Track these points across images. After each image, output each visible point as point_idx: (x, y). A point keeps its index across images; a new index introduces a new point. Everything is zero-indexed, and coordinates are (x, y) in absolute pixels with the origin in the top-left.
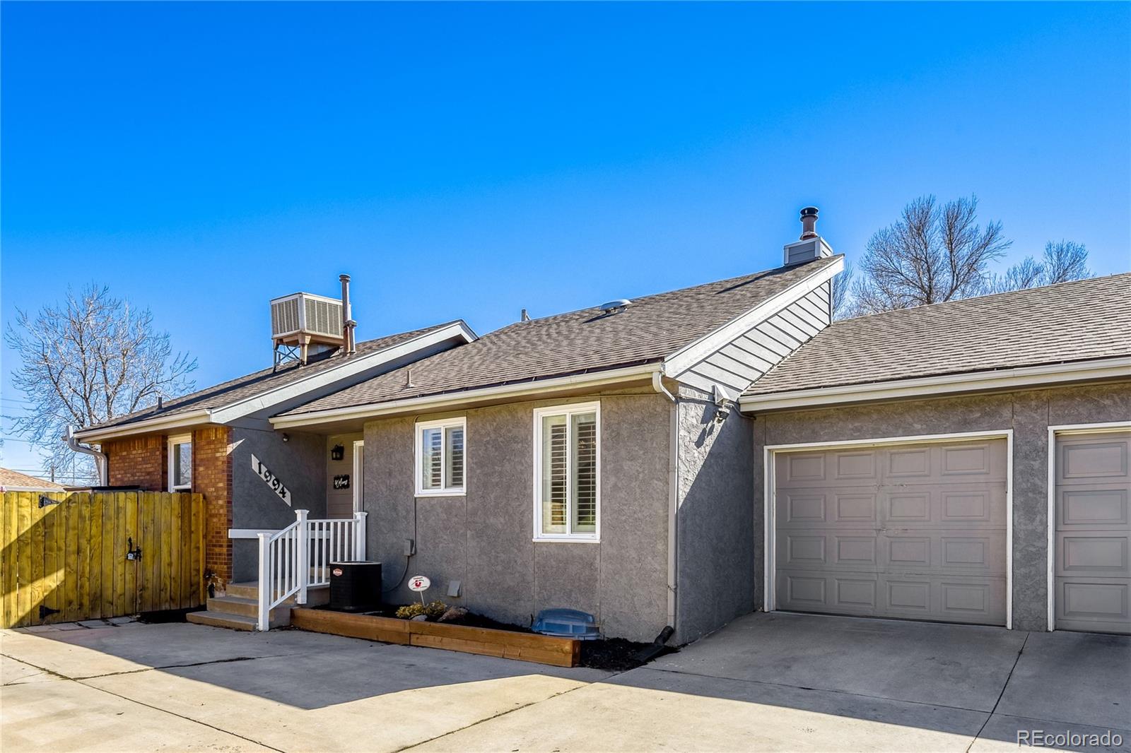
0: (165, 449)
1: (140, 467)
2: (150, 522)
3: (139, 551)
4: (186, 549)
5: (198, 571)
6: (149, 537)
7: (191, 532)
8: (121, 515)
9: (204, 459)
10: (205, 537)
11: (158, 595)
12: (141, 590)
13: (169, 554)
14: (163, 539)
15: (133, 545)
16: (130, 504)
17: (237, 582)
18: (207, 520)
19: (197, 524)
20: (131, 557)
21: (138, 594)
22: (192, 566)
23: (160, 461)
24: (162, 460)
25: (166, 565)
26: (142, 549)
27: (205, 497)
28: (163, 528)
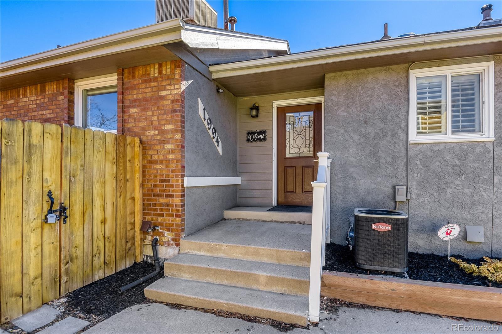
0: (71, 93)
1: (34, 114)
2: (79, 167)
3: (63, 209)
4: (120, 201)
5: (133, 224)
6: (78, 188)
7: (126, 181)
8: (34, 158)
9: (139, 100)
10: (142, 185)
11: (90, 263)
12: (68, 263)
13: (102, 209)
14: (95, 191)
15: (55, 202)
16: (50, 142)
17: (190, 235)
18: (144, 166)
19: (132, 172)
20: (52, 219)
21: (63, 269)
22: (128, 219)
23: (66, 105)
24: (69, 105)
25: (99, 223)
26: (67, 207)
27: (141, 142)
28: (96, 176)
